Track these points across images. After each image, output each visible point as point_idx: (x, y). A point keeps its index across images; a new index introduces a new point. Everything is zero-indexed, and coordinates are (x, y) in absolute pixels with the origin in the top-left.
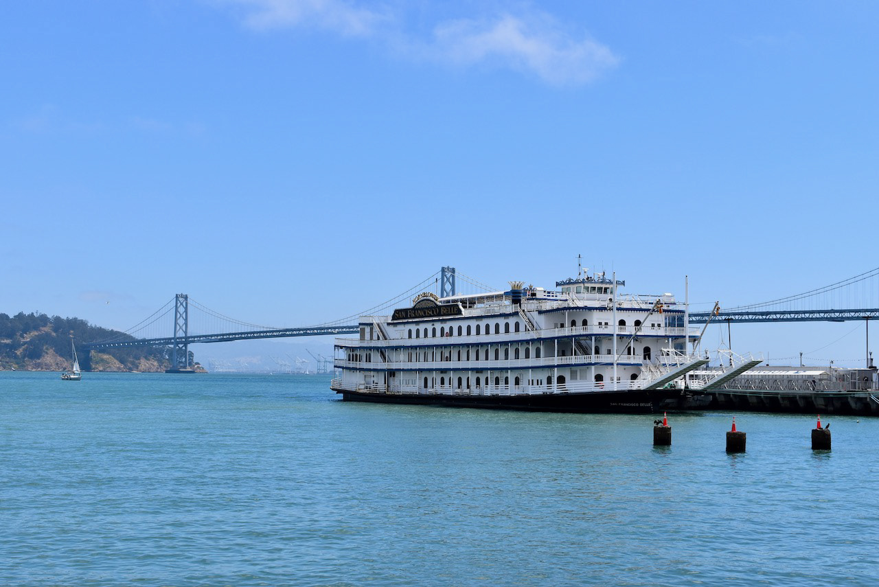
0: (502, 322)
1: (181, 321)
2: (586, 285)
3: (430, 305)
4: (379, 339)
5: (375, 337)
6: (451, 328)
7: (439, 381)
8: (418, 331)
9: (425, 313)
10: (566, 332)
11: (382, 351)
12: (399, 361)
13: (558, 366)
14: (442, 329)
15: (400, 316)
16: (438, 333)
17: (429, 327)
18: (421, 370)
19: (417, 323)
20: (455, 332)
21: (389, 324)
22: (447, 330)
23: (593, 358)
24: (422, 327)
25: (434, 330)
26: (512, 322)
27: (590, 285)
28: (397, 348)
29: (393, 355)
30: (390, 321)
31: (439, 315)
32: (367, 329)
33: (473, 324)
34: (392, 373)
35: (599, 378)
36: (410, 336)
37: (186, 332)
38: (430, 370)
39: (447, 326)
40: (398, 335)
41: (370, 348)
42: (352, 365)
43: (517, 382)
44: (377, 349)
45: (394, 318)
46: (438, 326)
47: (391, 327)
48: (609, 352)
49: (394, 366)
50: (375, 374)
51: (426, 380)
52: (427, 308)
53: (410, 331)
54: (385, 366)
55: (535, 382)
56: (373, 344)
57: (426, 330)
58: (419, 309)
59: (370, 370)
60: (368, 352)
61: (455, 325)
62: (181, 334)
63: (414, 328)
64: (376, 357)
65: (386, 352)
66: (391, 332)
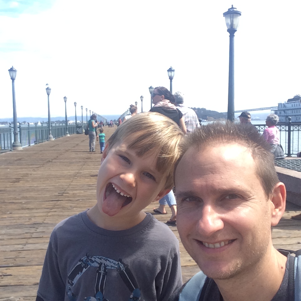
4: (283, 107)
5: (282, 107)
8: (294, 105)
11: (284, 111)
12: (289, 113)
15: (289, 100)
18: (295, 116)
19: (294, 102)
21: (286, 103)
25: (299, 104)
28: (288, 110)
32: (280, 105)
38: (298, 115)
40: (289, 106)
49: (288, 115)
50: (282, 117)
51: (297, 118)
52: (298, 98)
53: (292, 105)
54: (285, 115)
56: (282, 109)
57: (297, 104)
58: (295, 99)
60: (280, 111)
63: (293, 104)
64: (283, 112)
65: (286, 111)
66: (287, 105)
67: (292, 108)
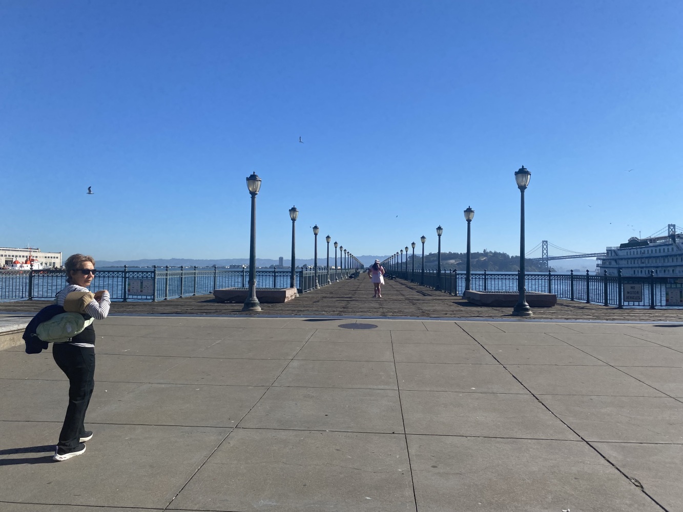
0: (666, 247)
1: (545, 252)
3: (635, 241)
5: (613, 255)
6: (644, 251)
7: (640, 272)
8: (630, 252)
9: (633, 245)
11: (616, 260)
12: (623, 263)
14: (641, 251)
15: (623, 246)
16: (639, 253)
17: (635, 250)
18: (632, 268)
19: (630, 249)
20: (646, 252)
21: (618, 250)
22: (643, 251)
24: (632, 251)
25: (637, 252)
26: (670, 247)
28: (622, 259)
29: (620, 262)
30: (619, 248)
31: (639, 245)
32: (610, 252)
33: (654, 249)
34: (620, 268)
36: (627, 254)
37: (547, 256)
38: (636, 267)
40: (622, 254)
41: (611, 259)
42: (603, 265)
43: (673, 271)
44: (613, 259)
45: (620, 247)
46: (639, 250)
49: (621, 266)
51: (634, 271)
52: (634, 243)
53: (627, 252)
54: (617, 266)
55: (681, 271)
56: (612, 257)
57: (634, 252)
58: (630, 244)
59: (611, 268)
60: (610, 261)
61: (646, 249)
62: (545, 256)
64: (613, 263)
65: (618, 261)
66: (619, 252)
67: (626, 257)
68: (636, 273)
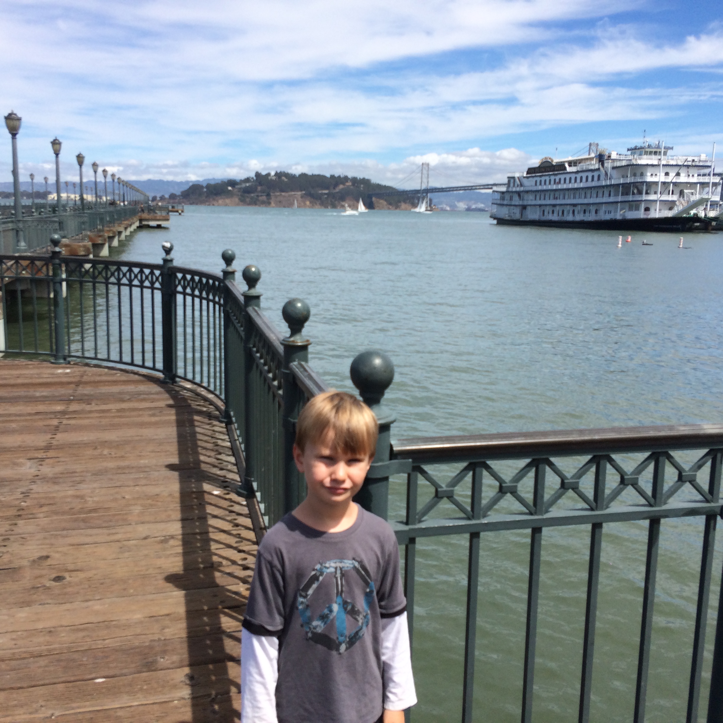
0: (590, 175)
1: (425, 180)
2: (647, 150)
3: (548, 165)
4: (518, 186)
5: (516, 185)
6: (560, 179)
7: (551, 212)
8: (541, 181)
9: (545, 170)
10: (628, 180)
11: (519, 193)
12: (530, 200)
13: (621, 202)
14: (555, 180)
15: (531, 171)
16: (552, 182)
17: (547, 178)
18: (540, 206)
19: (540, 176)
20: (562, 181)
21: (524, 177)
22: (557, 180)
23: (644, 197)
24: (543, 179)
25: (550, 180)
26: (596, 174)
27: (649, 150)
28: (527, 192)
29: (526, 196)
30: (525, 175)
31: (554, 171)
32: (512, 181)
33: (573, 176)
34: (524, 207)
35: (647, 209)
36: (536, 184)
37: (428, 186)
38: (546, 205)
39: (557, 178)
40: (529, 184)
41: (513, 192)
42: (502, 202)
43: (596, 212)
44: (516, 192)
45: (528, 173)
46: (553, 178)
47: (526, 179)
48: (655, 193)
49: (525, 203)
50: (515, 207)
51: (544, 211)
52: (548, 167)
53: (536, 181)
54: (521, 203)
55: (607, 212)
56: (514, 189)
57: (545, 181)
58: (542, 167)
59: (512, 205)
60: (511, 194)
61: (562, 177)
62: (424, 187)
63: (538, 179)
64: (516, 197)
65: (521, 194)
66: (526, 182)
67: (535, 188)
68: (546, 213)
